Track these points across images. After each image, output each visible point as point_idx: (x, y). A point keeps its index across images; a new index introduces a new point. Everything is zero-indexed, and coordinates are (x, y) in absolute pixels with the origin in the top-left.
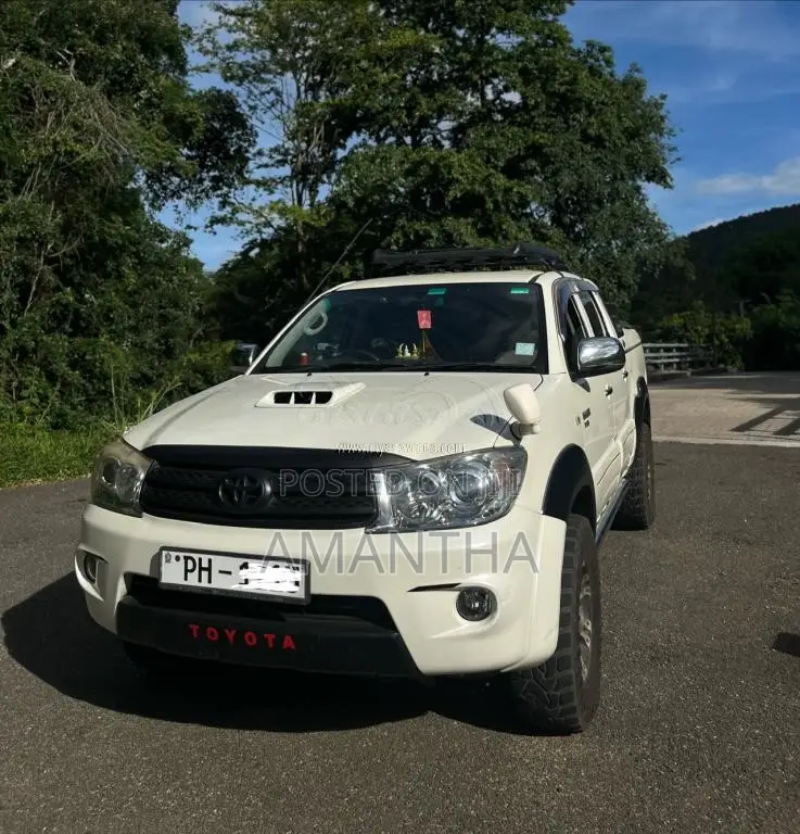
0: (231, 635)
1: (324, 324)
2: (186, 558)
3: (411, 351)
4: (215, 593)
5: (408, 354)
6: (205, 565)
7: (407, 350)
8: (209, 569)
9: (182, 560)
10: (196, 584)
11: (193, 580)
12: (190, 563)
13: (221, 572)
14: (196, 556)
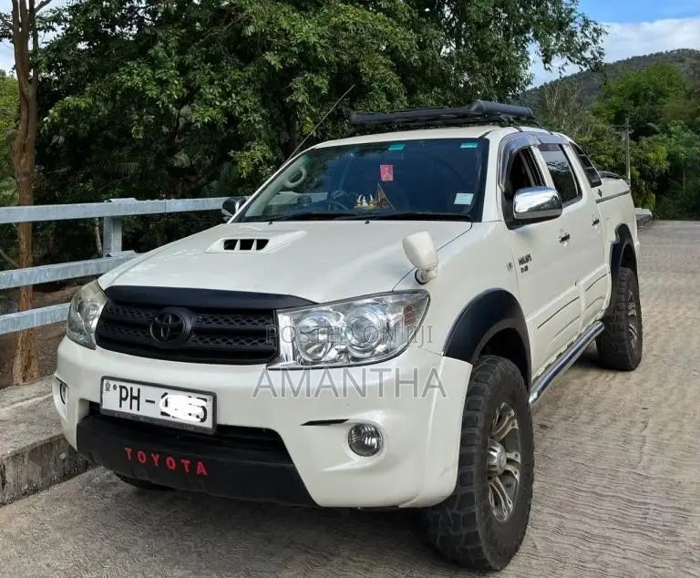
0: (156, 458)
1: (303, 178)
2: (121, 387)
3: (368, 201)
4: (142, 420)
5: (365, 204)
6: (135, 394)
7: (364, 200)
8: (138, 398)
9: (118, 389)
10: (128, 410)
11: (125, 408)
12: (124, 391)
13: (147, 401)
14: (128, 386)
